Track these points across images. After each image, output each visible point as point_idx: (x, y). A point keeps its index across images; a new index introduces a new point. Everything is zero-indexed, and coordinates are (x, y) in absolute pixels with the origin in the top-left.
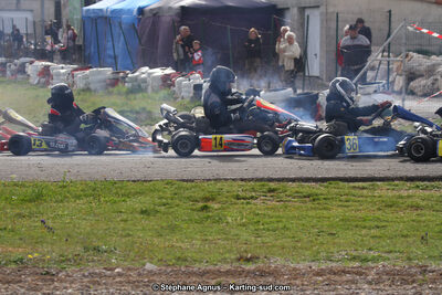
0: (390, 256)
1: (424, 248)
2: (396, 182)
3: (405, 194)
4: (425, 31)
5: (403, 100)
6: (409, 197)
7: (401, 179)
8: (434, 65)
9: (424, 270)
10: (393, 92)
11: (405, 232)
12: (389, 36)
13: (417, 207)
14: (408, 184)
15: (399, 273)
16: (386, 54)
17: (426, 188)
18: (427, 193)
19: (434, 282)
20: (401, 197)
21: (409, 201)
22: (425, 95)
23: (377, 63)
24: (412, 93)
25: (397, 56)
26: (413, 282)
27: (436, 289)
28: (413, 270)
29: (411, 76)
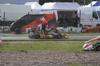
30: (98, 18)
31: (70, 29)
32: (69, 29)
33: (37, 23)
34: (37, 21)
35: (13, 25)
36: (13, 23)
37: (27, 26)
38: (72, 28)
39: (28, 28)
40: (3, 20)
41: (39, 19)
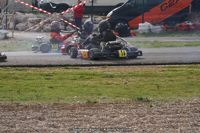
0: (4, 99)
1: (19, 96)
2: (8, 68)
3: (11, 72)
4: (22, 3)
5: (13, 32)
6: (13, 74)
7: (10, 66)
8: (27, 17)
9: (18, 105)
10: (9, 29)
11: (11, 89)
12: (7, 4)
13: (17, 78)
14: (13, 68)
15: (7, 106)
16: (5, 12)
17: (21, 70)
18: (21, 72)
19: (22, 110)
20: (10, 74)
21: (13, 76)
22: (22, 30)
23: (2, 16)
24: (17, 29)
25: (11, 13)
26: (13, 110)
27: (23, 113)
28: (13, 105)
29: (17, 22)
33: (162, 10)
34: (161, 7)
35: (111, 16)
36: (111, 12)
37: (140, 17)
39: (143, 23)
40: (90, 5)
41: (166, 4)
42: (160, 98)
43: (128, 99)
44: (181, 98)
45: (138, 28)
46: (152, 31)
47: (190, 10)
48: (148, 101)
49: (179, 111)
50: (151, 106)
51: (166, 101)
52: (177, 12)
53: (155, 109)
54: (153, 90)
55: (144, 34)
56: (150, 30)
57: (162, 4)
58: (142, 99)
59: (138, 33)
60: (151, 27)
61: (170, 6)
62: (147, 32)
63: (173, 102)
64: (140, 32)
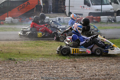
30: (90, 5)
31: (58, 19)
32: (56, 19)
33: (19, 10)
37: (6, 14)
38: (60, 18)
39: (8, 17)
41: (21, 7)
42: (21, 58)
43: (4, 59)
44: (32, 59)
45: (5, 20)
46: (13, 22)
47: (35, 10)
48: (15, 60)
49: (32, 66)
50: (17, 63)
51: (24, 60)
52: (27, 11)
53: (19, 64)
54: (17, 54)
55: (9, 24)
56: (12, 21)
57: (18, 7)
58: (11, 59)
59: (5, 23)
60: (12, 20)
61: (23, 8)
62: (10, 22)
63: (29, 61)
64: (6, 22)
